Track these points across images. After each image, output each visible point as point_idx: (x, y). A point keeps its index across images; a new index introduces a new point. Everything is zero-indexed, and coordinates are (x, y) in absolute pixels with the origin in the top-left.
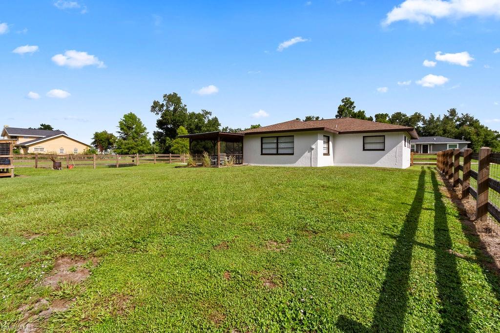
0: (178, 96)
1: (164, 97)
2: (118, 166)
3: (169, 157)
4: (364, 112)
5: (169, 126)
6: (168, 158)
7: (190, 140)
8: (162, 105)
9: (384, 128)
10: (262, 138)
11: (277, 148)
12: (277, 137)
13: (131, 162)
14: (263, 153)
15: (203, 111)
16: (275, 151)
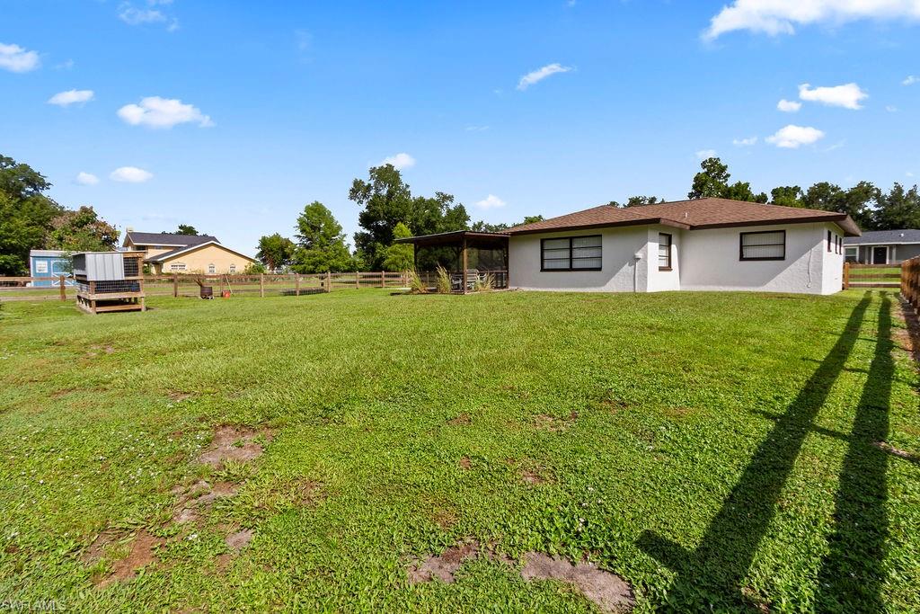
0: (395, 169)
1: (371, 172)
2: (298, 293)
3: (380, 276)
4: (747, 185)
5: (381, 224)
6: (380, 279)
7: (415, 247)
8: (369, 187)
9: (783, 216)
10: (542, 241)
11: (571, 259)
12: (571, 239)
13: (319, 286)
14: (546, 267)
15: (438, 194)
16: (566, 265)
